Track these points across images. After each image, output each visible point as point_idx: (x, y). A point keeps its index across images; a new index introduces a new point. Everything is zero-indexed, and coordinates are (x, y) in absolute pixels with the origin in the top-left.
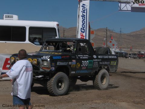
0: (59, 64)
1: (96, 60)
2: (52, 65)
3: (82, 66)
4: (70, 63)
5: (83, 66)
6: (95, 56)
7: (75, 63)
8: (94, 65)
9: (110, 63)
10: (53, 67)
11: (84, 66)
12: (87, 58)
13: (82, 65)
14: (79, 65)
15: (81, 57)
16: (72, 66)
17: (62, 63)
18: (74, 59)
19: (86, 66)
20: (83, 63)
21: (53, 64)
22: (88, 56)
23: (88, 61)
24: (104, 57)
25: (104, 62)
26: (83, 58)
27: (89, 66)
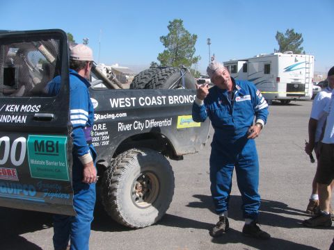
1: (97, 117)
9: (175, 122)
23: (22, 140)
24: (142, 101)
25: (143, 121)
27: (39, 168)
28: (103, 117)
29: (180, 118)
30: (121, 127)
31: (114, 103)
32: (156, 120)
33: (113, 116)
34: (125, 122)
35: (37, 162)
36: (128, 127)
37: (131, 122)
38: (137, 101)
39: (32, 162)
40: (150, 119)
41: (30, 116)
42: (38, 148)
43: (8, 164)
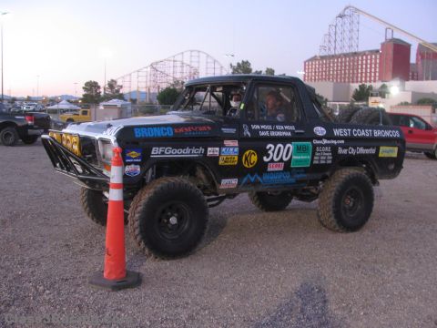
0: (163, 153)
1: (325, 141)
2: (130, 158)
3: (265, 159)
4: (213, 151)
5: (272, 161)
6: (320, 131)
7: (236, 150)
8: (316, 158)
9: (378, 151)
10: (136, 163)
11: (276, 159)
12: (290, 134)
13: (268, 156)
14: (254, 158)
15: (264, 130)
16: (221, 162)
17: (177, 151)
18: (231, 137)
19: (285, 159)
20: (270, 152)
21: (134, 154)
22: (292, 128)
23: (290, 145)
24: (355, 132)
25: (355, 148)
26: (273, 134)
27: (297, 161)
28: (329, 142)
29: (382, 148)
30: (340, 151)
31: (337, 132)
32: (364, 148)
33: (335, 142)
34: (344, 147)
35: (297, 158)
36: (345, 151)
37: (347, 148)
38: (351, 132)
39: (294, 157)
40: (360, 147)
41: (292, 132)
43: (281, 160)
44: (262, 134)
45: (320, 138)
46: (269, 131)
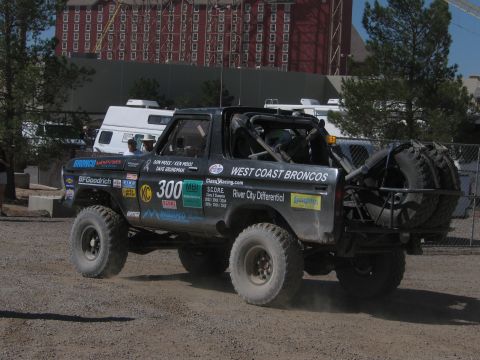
0: (85, 182)
1: (220, 181)
2: (67, 184)
3: (159, 196)
4: (117, 183)
5: (164, 198)
6: (217, 169)
7: (134, 183)
8: (207, 199)
10: (72, 188)
11: (168, 197)
12: (183, 170)
13: (160, 192)
14: (149, 193)
15: (160, 165)
17: (94, 181)
20: (162, 188)
21: (69, 180)
23: (181, 183)
24: (259, 172)
25: (254, 191)
26: (168, 170)
29: (294, 196)
30: (235, 194)
31: (235, 171)
32: (268, 192)
34: (240, 190)
35: (188, 197)
36: (242, 195)
37: (244, 190)
38: (254, 172)
39: (185, 196)
40: (261, 191)
41: (187, 168)
42: (188, 188)
43: (172, 198)
44: (159, 169)
45: (214, 177)
46: (166, 166)
